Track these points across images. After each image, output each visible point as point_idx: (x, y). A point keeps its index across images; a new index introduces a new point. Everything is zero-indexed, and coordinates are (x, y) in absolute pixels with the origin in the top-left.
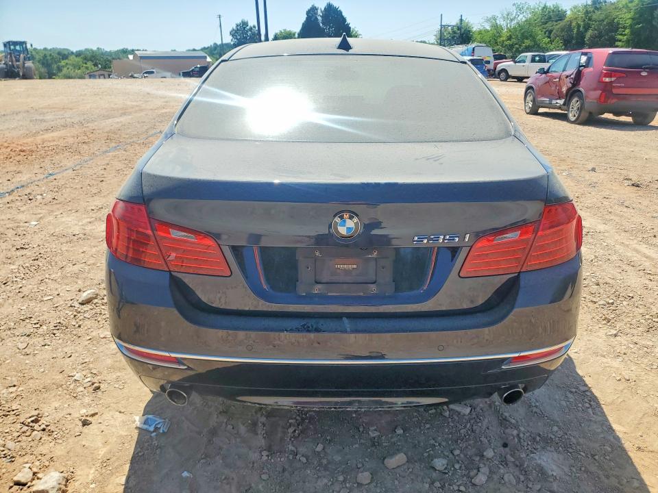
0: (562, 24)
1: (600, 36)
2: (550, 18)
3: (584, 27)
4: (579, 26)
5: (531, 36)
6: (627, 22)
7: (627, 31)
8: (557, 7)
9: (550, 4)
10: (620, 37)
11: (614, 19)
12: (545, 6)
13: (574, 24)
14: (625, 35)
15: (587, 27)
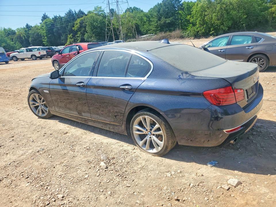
0: (16, 36)
1: (35, 40)
2: (9, 34)
3: (27, 37)
4: (24, 36)
5: (4, 41)
6: (44, 34)
7: (46, 38)
8: (10, 29)
9: (7, 28)
10: (44, 40)
11: (38, 33)
12: (4, 28)
13: (22, 36)
14: (45, 39)
15: (29, 37)
